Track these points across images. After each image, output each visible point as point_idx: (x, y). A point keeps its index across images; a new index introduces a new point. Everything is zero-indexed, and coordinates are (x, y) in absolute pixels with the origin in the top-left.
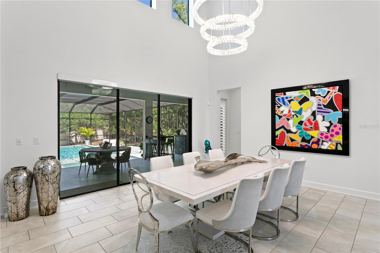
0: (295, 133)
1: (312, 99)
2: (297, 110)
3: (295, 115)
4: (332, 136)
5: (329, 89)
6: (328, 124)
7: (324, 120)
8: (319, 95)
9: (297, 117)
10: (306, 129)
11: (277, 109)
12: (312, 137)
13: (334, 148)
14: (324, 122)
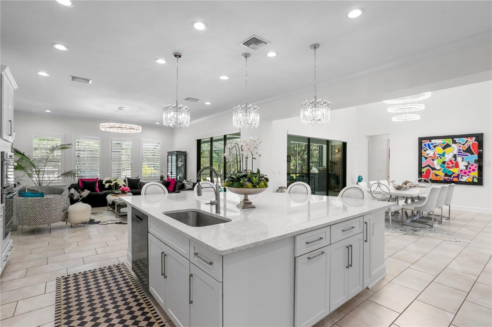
0: (439, 170)
1: (454, 146)
2: (441, 153)
3: (439, 157)
4: (469, 172)
5: (467, 139)
6: (467, 164)
7: (463, 161)
8: (460, 143)
9: (441, 158)
10: (449, 167)
11: (424, 152)
12: (453, 173)
13: (471, 180)
14: (463, 162)
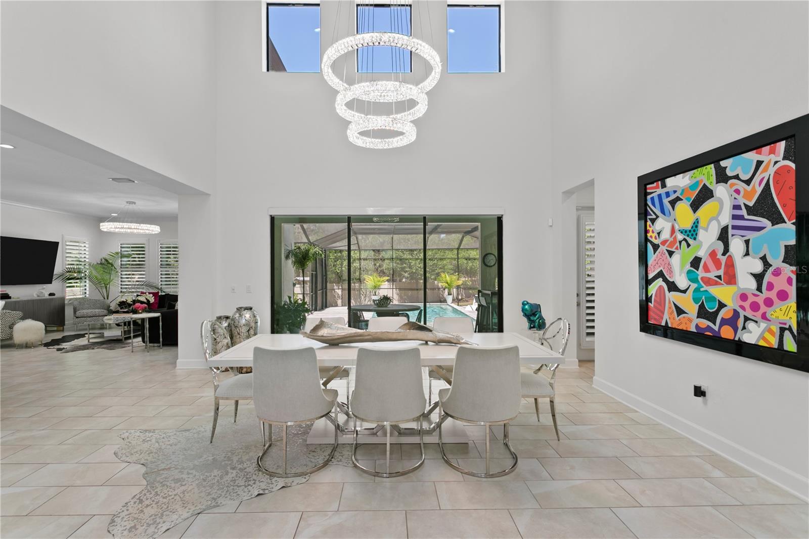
0: (684, 292)
1: (721, 191)
2: (688, 226)
3: (685, 240)
4: (769, 303)
5: (760, 153)
6: (758, 267)
7: (747, 254)
8: (737, 177)
9: (689, 245)
10: (708, 282)
11: (650, 227)
12: (722, 305)
13: (774, 342)
14: (747, 258)
